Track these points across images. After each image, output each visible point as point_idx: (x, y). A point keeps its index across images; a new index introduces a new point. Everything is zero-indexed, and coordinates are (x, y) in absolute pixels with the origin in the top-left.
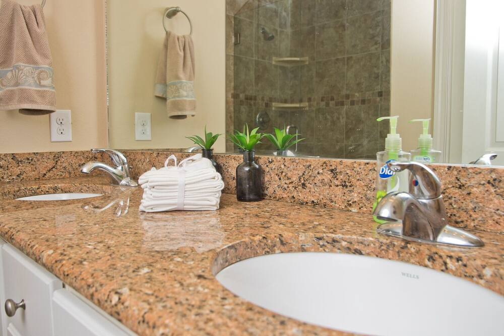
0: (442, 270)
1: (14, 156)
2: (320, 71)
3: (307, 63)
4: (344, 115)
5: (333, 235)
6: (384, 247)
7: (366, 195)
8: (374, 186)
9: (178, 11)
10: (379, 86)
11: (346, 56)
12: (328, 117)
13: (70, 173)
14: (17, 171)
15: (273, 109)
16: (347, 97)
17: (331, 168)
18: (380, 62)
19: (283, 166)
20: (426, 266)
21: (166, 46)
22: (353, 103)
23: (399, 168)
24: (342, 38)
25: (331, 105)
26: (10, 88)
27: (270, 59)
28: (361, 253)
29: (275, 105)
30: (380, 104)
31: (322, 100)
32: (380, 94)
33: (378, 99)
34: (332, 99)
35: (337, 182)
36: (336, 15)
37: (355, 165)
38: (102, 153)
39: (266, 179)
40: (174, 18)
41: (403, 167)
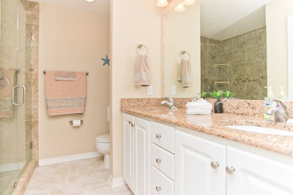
0: (288, 131)
1: (138, 99)
2: (235, 69)
3: (229, 66)
4: (246, 86)
5: (251, 121)
6: (268, 124)
7: (261, 111)
8: (264, 108)
9: (185, 52)
10: (262, 74)
11: (246, 63)
12: (239, 87)
13: (152, 105)
14: (138, 103)
15: (215, 84)
16: (247, 79)
17: (248, 103)
18: (262, 64)
19: (230, 102)
20: (283, 130)
21: (182, 64)
22: (249, 81)
23: (273, 101)
24: (244, 56)
25: (240, 82)
26: (139, 79)
27: (214, 65)
28: (261, 126)
29: (216, 83)
30: (262, 82)
31: (236, 80)
32: (262, 77)
33: (261, 79)
34: (240, 80)
35: (250, 107)
36: (241, 47)
37: (257, 102)
38: (167, 98)
39: (224, 106)
40: (184, 54)
41: (274, 100)
